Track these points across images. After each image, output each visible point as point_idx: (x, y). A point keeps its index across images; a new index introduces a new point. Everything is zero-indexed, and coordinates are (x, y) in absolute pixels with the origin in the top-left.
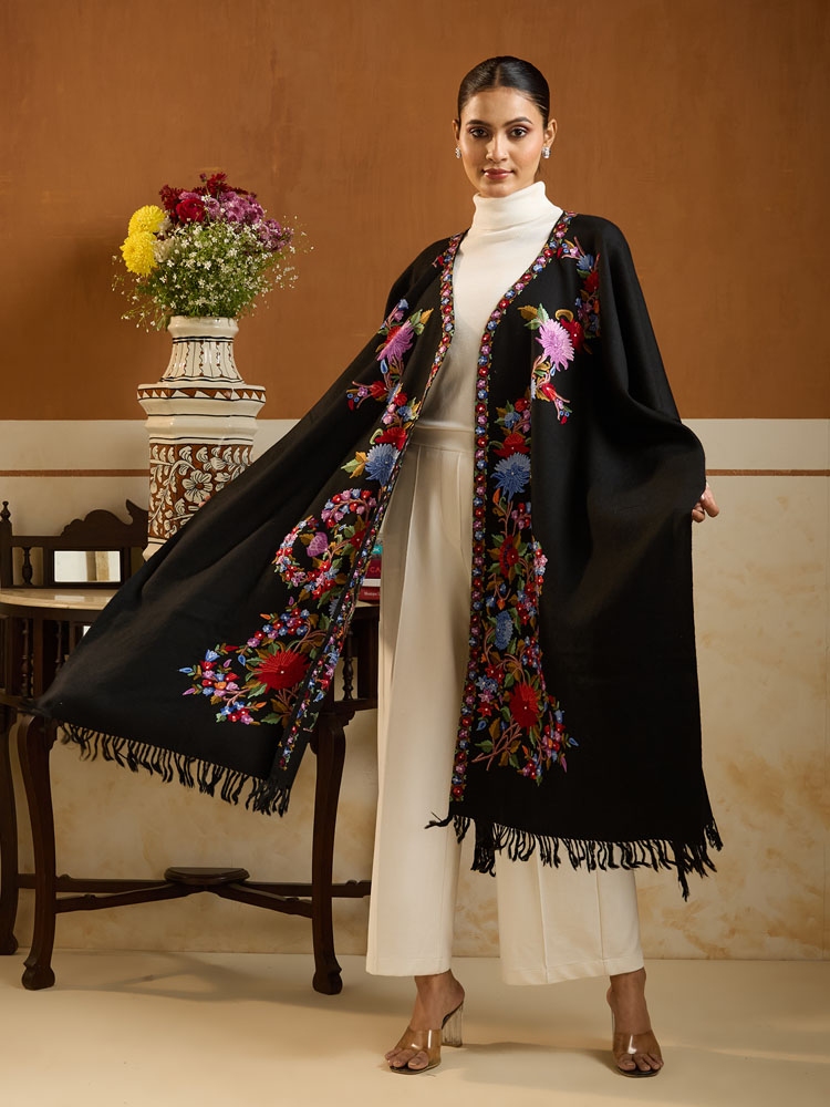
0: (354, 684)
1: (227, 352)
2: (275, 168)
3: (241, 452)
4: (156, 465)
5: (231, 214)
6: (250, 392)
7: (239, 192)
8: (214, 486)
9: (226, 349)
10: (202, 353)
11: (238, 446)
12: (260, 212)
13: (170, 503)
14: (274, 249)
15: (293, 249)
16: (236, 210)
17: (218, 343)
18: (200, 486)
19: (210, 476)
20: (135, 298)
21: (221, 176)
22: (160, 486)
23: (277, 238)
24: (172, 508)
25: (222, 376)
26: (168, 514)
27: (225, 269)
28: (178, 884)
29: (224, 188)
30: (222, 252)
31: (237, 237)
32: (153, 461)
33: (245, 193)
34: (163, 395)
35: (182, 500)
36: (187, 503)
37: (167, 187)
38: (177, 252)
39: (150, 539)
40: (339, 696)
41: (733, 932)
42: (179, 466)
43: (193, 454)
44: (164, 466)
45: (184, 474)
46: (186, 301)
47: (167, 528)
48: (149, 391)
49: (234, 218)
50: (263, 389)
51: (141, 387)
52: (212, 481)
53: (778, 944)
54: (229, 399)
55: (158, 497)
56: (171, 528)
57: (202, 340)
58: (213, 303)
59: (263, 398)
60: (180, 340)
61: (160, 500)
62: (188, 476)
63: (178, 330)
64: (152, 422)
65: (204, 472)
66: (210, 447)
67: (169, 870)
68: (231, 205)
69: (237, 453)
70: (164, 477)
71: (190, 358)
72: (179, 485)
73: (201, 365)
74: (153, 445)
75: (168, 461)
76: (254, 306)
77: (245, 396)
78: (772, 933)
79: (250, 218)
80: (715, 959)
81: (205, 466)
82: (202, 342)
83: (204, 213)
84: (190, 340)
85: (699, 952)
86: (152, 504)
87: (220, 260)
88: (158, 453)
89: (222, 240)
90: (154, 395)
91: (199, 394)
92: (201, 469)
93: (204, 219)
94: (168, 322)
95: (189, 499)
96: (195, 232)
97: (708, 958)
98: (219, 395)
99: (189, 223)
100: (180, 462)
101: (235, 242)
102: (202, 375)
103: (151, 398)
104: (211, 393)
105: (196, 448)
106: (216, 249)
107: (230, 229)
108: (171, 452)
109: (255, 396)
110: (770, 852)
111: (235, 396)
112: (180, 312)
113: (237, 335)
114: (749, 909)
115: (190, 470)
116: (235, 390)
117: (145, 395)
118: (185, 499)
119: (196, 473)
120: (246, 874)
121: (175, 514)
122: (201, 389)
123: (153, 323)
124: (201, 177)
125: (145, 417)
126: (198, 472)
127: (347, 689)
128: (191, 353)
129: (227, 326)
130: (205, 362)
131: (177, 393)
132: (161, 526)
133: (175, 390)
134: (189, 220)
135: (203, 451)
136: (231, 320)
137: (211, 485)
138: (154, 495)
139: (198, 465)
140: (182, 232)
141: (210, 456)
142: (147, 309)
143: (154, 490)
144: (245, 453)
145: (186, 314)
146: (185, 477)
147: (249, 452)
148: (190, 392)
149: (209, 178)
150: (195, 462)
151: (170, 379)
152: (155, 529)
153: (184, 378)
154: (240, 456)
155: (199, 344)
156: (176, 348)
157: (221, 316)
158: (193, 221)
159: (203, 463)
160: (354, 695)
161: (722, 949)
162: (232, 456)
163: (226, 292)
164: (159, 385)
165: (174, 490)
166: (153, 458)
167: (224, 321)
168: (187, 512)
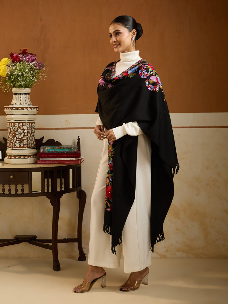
0: (63, 186)
1: (28, 97)
2: (42, 48)
3: (32, 124)
4: (9, 128)
5: (27, 60)
6: (34, 108)
7: (31, 54)
8: (24, 133)
9: (27, 96)
10: (21, 97)
11: (31, 122)
12: (36, 59)
13: (12, 138)
14: (39, 69)
15: (44, 69)
16: (29, 59)
17: (25, 95)
18: (20, 134)
19: (23, 131)
20: (1, 83)
21: (26, 50)
22: (10, 133)
23: (40, 66)
24: (13, 140)
25: (26, 104)
26: (12, 141)
27: (25, 75)
28: (17, 240)
29: (26, 53)
30: (24, 70)
31: (29, 66)
32: (8, 127)
33: (33, 54)
34: (10, 109)
35: (15, 137)
36: (17, 138)
37: (11, 53)
38: (12, 70)
39: (8, 148)
40: (59, 190)
41: (167, 251)
42: (15, 128)
43: (18, 125)
44: (11, 128)
45: (16, 130)
46: (15, 83)
47: (12, 145)
48: (6, 108)
49: (28, 61)
50: (38, 107)
51: (5, 107)
52: (24, 132)
53: (179, 254)
54: (28, 110)
55: (9, 136)
56: (13, 145)
57: (21, 94)
58: (22, 84)
59: (38, 109)
60: (15, 94)
61: (10, 137)
62: (17, 131)
63: (15, 91)
64: (8, 116)
65: (21, 130)
66: (23, 123)
67: (15, 236)
68: (27, 57)
69: (30, 124)
70: (11, 131)
71: (17, 99)
72: (15, 133)
73: (20, 101)
74: (8, 122)
75: (12, 127)
76: (35, 85)
77: (32, 109)
78: (178, 251)
79: (33, 61)
80: (163, 258)
81: (21, 128)
82: (21, 95)
83: (20, 60)
84: (17, 94)
85: (158, 256)
86: (8, 138)
87: (24, 72)
88: (9, 125)
89: (24, 67)
90: (8, 109)
91: (19, 109)
92: (21, 129)
93: (20, 61)
94: (12, 89)
95: (17, 137)
96: (17, 65)
97: (161, 258)
98: (25, 109)
99: (16, 62)
100: (15, 127)
101: (28, 67)
102: (20, 103)
103: (7, 110)
104: (23, 108)
105: (19, 123)
106: (23, 69)
107: (27, 64)
108: (12, 124)
109: (35, 109)
110: (177, 229)
111: (29, 109)
112: (14, 86)
113: (31, 92)
114: (171, 245)
115: (17, 129)
116: (29, 107)
117: (6, 109)
118: (16, 137)
119: (19, 130)
120: (36, 237)
121: (14, 141)
122: (20, 107)
123: (6, 90)
124: (20, 50)
125: (6, 115)
126: (20, 130)
127: (61, 188)
128: (18, 98)
129: (28, 90)
130: (21, 100)
131: (14, 109)
132: (10, 144)
133: (13, 107)
134: (15, 61)
135: (21, 124)
136: (29, 89)
137: (23, 133)
138: (8, 136)
139: (20, 128)
140: (14, 65)
141: (23, 125)
142: (4, 86)
143: (8, 135)
144: (33, 124)
145: (16, 87)
146: (16, 131)
147: (34, 124)
148: (17, 108)
149: (22, 50)
150: (19, 127)
151: (12, 105)
152: (9, 145)
153: (16, 104)
154: (31, 125)
155: (20, 95)
156: (14, 96)
157: (26, 87)
158: (17, 62)
159: (21, 127)
160: (63, 189)
161: (165, 255)
162: (29, 125)
163: (26, 81)
164: (9, 106)
165: (13, 135)
166: (8, 126)
167: (27, 89)
168: (17, 140)
